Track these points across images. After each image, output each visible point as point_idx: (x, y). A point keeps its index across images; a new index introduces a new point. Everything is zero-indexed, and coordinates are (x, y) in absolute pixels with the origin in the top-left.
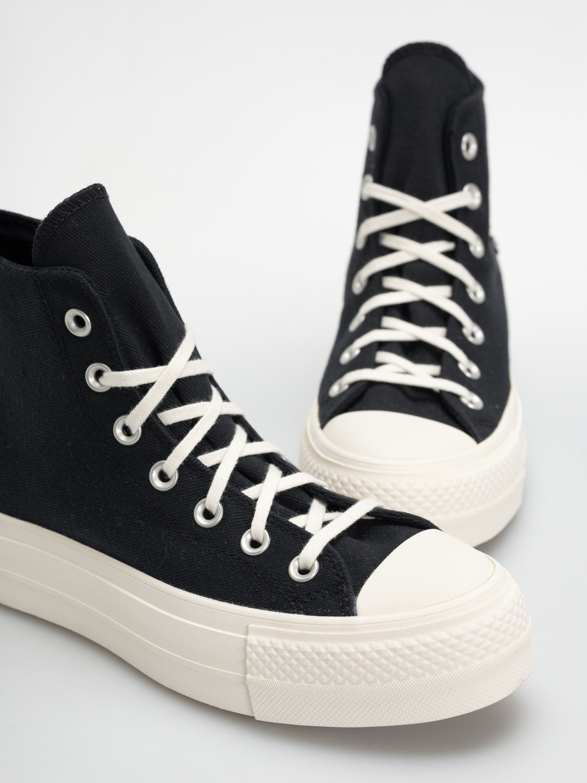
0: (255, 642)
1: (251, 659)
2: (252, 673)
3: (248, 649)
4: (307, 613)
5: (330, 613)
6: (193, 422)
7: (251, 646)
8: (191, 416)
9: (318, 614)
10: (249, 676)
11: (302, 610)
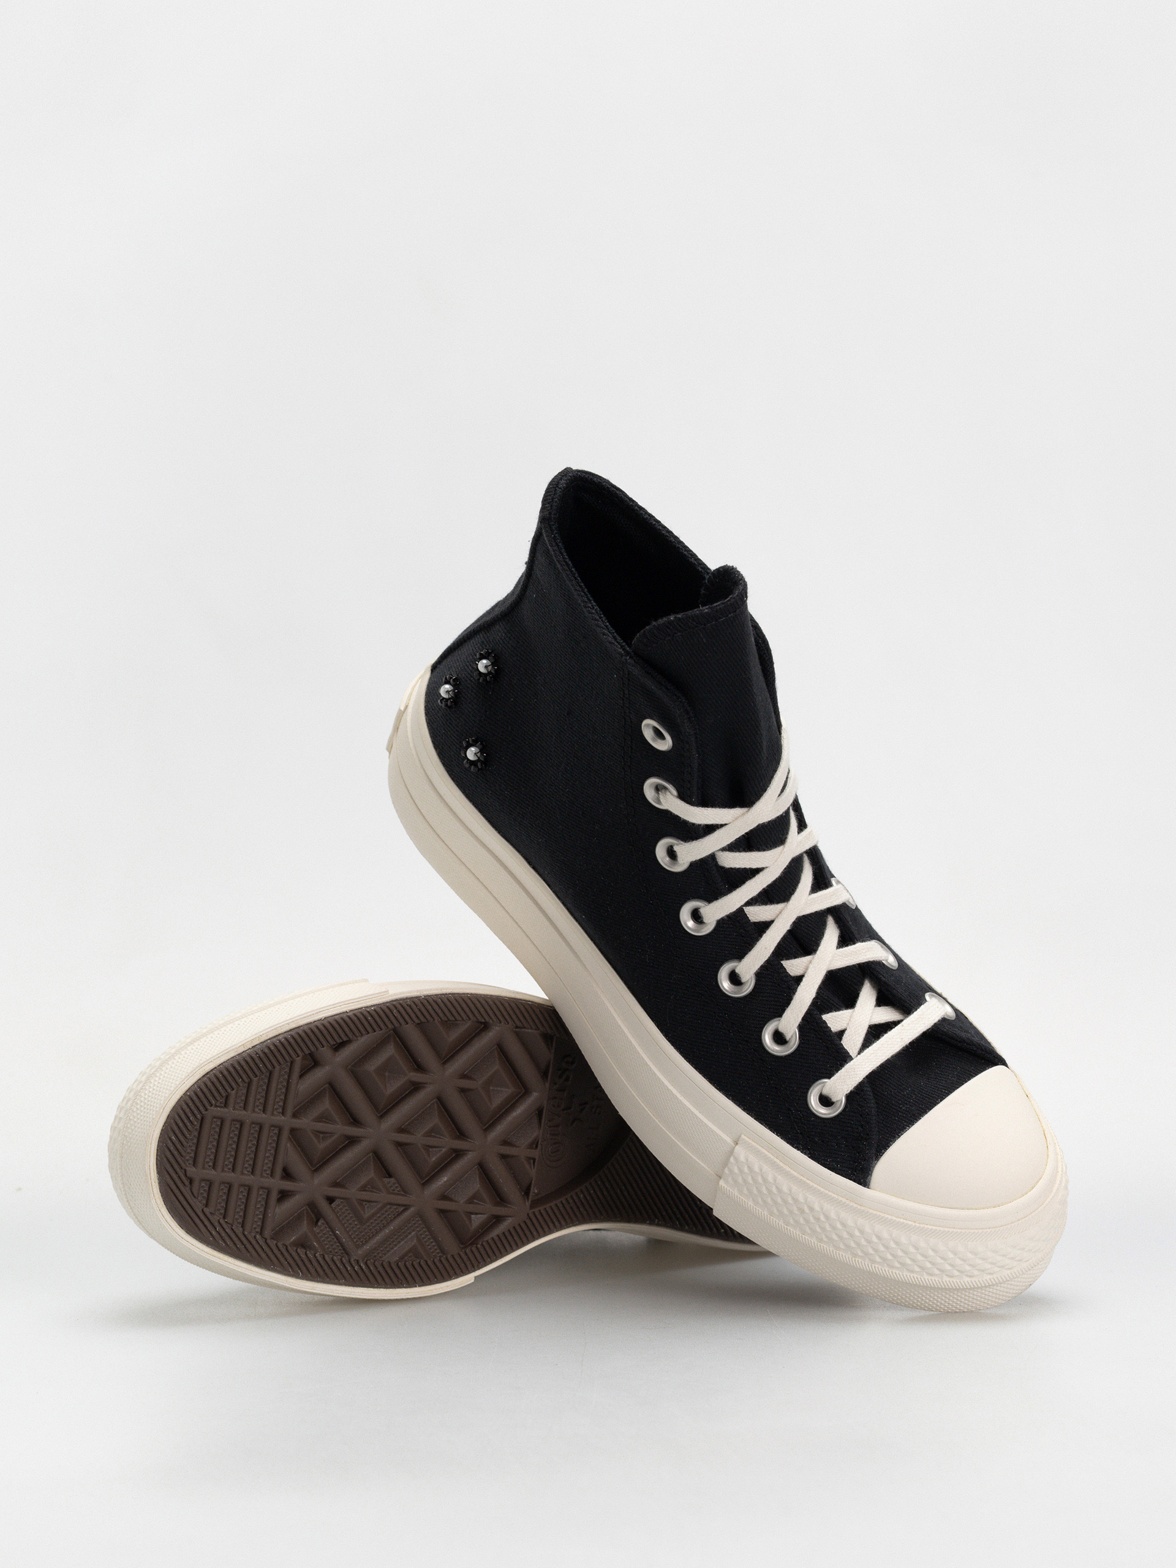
0: (742, 1158)
1: (731, 1171)
2: (727, 1182)
3: (732, 1159)
4: (813, 1157)
5: (840, 1170)
6: (754, 872)
7: (736, 1159)
8: (754, 865)
9: (825, 1164)
10: (722, 1183)
11: (809, 1149)
